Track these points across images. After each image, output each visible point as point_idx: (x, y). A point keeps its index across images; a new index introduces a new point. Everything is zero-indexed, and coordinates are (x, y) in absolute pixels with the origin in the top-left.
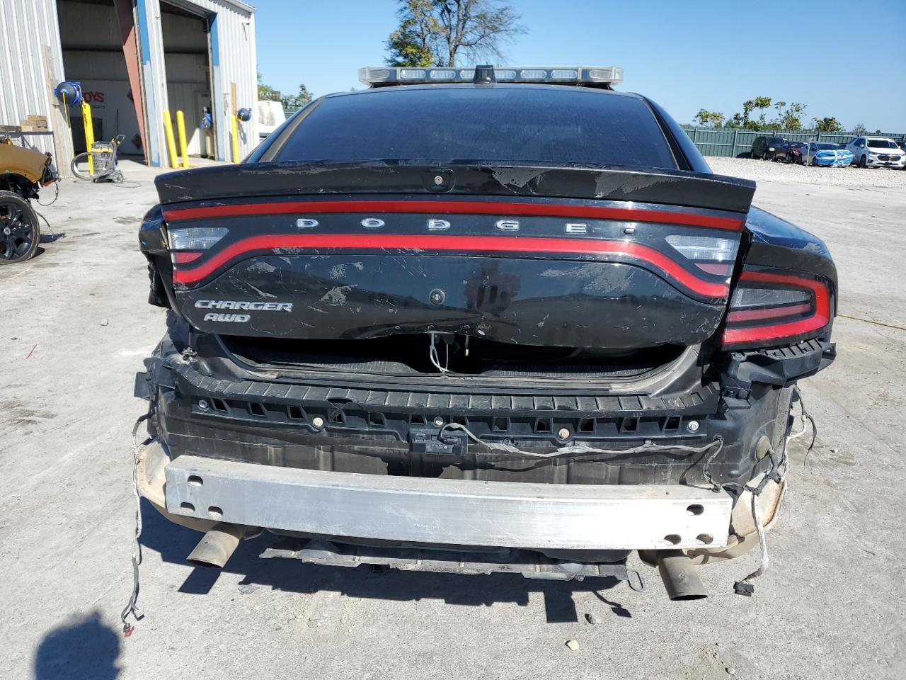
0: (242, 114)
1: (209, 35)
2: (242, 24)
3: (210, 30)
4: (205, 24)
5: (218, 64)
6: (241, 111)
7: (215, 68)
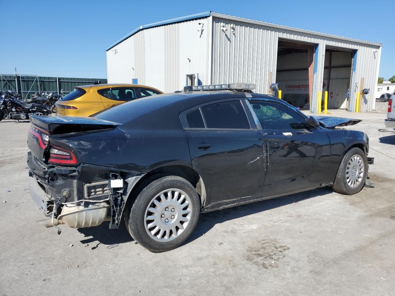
0: (365, 91)
1: (353, 59)
2: (374, 52)
3: (354, 57)
4: (352, 55)
5: (355, 71)
6: (365, 89)
7: (353, 72)
